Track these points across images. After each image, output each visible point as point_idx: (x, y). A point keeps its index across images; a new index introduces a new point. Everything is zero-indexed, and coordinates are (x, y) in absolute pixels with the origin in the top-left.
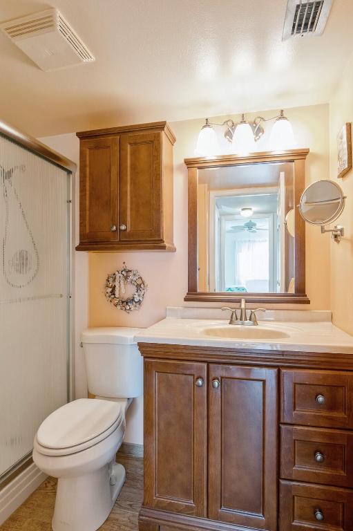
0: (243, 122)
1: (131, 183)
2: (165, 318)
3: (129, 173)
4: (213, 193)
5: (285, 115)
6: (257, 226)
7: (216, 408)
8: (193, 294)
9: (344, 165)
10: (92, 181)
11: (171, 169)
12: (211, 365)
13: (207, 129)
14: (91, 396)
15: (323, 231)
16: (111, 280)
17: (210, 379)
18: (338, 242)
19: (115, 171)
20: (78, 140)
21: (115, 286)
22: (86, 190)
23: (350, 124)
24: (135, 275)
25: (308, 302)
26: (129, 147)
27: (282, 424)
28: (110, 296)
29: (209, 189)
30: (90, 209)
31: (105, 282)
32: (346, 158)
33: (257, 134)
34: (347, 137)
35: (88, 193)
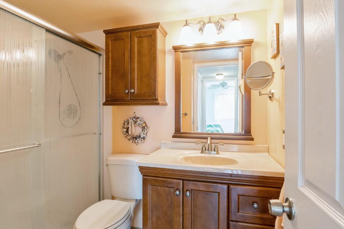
0: (210, 22)
1: (138, 62)
2: (160, 148)
3: (136, 56)
4: (196, 65)
5: (237, 18)
6: (228, 85)
7: (188, 210)
8: (178, 134)
9: (275, 51)
10: (113, 61)
11: (164, 53)
12: (185, 182)
13: (186, 27)
14: (113, 198)
15: (260, 94)
16: (126, 124)
17: (185, 190)
18: (272, 100)
19: (127, 54)
20: (104, 35)
21: (128, 128)
22: (109, 66)
23: (278, 24)
24: (141, 120)
25: (252, 139)
26: (136, 39)
27: (231, 221)
28: (125, 134)
29: (194, 63)
30: (112, 78)
31: (123, 125)
32: (275, 46)
33: (219, 29)
34: (277, 33)
35: (110, 68)
